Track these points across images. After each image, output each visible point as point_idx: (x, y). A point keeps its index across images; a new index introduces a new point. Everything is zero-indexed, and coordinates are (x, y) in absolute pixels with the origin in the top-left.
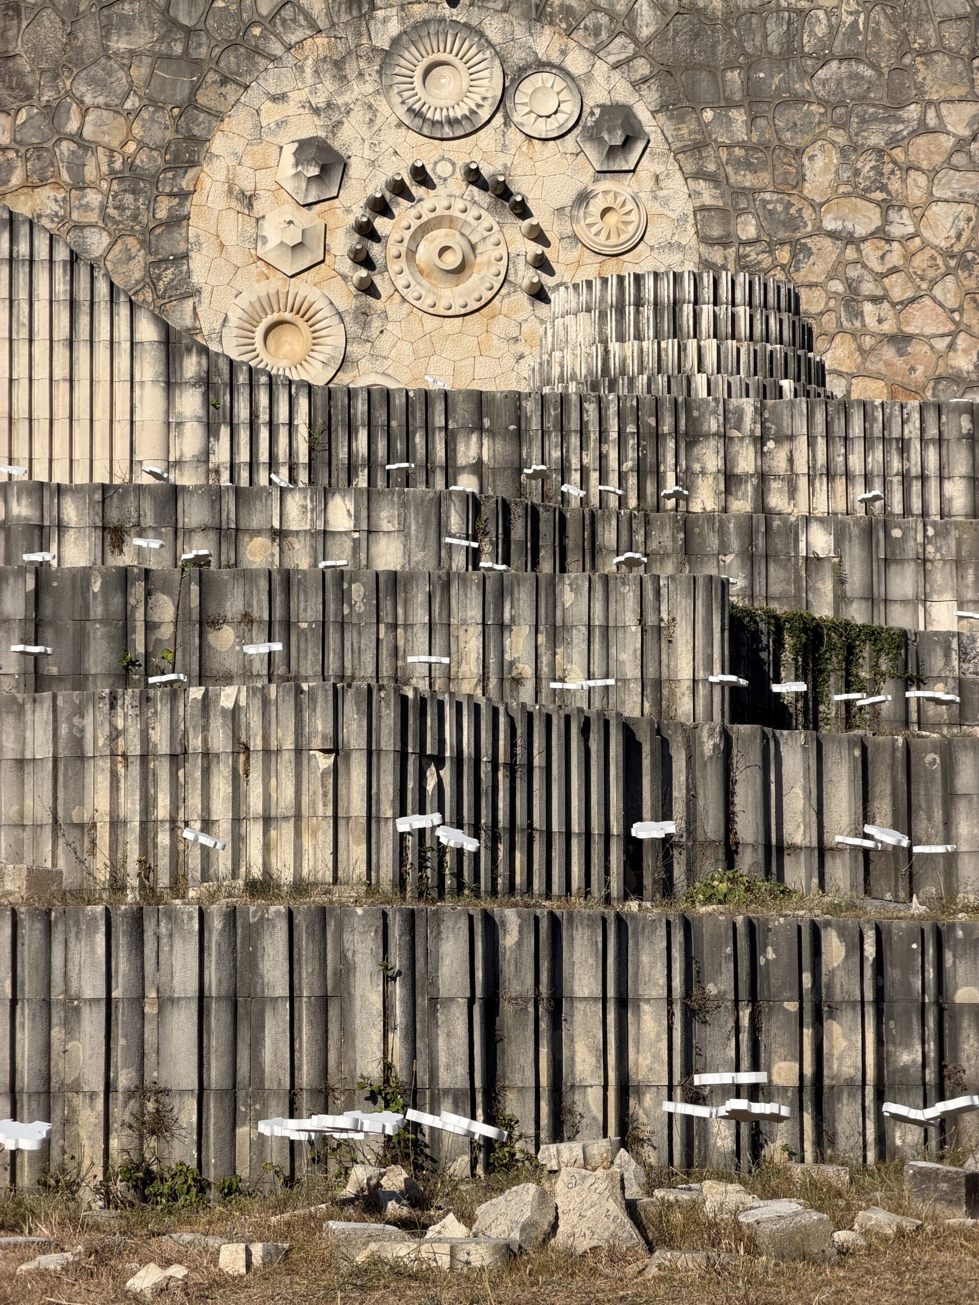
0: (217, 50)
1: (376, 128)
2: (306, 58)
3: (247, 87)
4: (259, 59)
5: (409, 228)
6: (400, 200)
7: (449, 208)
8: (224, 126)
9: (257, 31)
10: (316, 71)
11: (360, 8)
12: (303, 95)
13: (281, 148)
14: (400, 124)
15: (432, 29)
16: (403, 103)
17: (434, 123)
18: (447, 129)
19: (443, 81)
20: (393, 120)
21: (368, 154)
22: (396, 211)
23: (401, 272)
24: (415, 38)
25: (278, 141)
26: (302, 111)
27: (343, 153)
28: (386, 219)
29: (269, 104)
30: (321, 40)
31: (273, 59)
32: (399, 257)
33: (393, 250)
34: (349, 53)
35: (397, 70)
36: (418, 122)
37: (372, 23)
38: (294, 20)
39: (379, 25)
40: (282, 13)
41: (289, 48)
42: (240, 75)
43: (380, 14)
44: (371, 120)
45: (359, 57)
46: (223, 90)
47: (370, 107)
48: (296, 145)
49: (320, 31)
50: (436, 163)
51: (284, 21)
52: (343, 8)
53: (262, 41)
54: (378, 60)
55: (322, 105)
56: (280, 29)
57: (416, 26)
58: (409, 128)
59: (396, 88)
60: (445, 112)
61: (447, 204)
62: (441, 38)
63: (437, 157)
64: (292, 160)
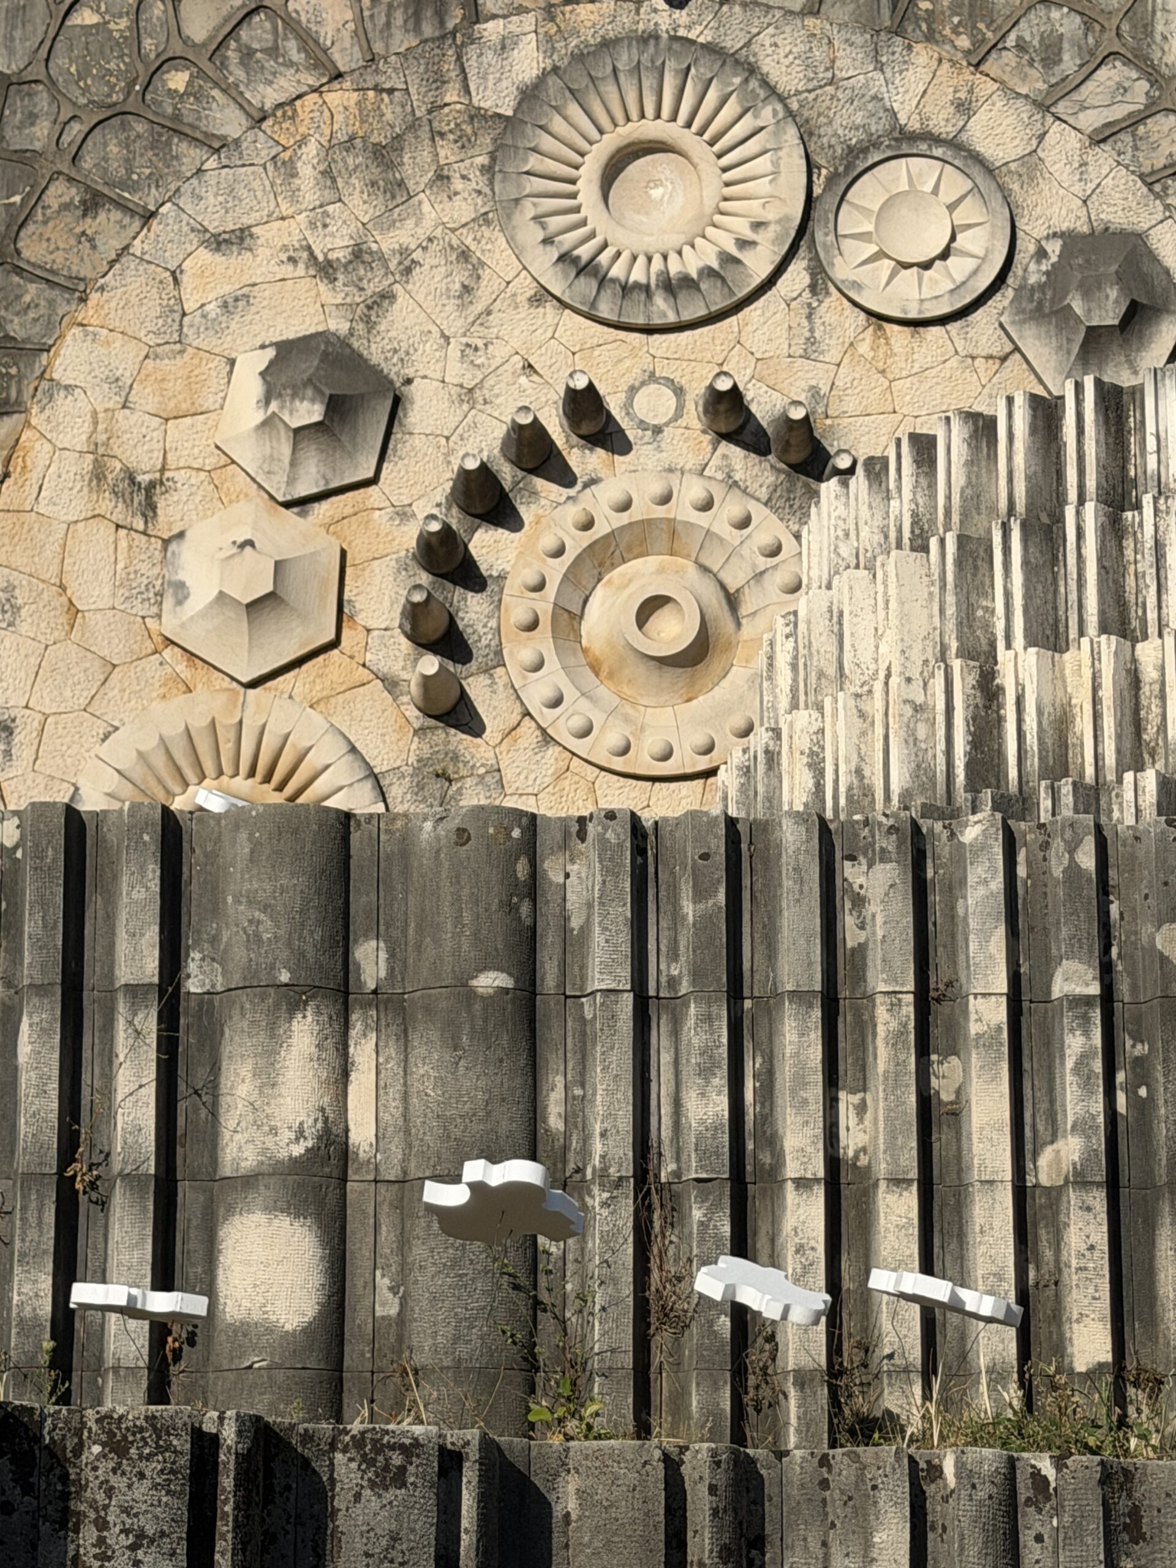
0: (76, 130)
1: (479, 307)
2: (303, 142)
3: (149, 217)
4: (181, 147)
5: (559, 552)
6: (539, 483)
7: (666, 499)
8: (88, 313)
9: (178, 80)
10: (327, 173)
11: (441, 16)
12: (292, 232)
13: (232, 362)
14: (542, 296)
15: (624, 59)
16: (547, 241)
17: (626, 289)
18: (660, 301)
19: (656, 193)
20: (525, 287)
21: (457, 372)
22: (526, 512)
23: (538, 666)
24: (581, 82)
25: (225, 345)
26: (288, 270)
27: (393, 371)
28: (502, 534)
29: (204, 255)
30: (340, 98)
31: (218, 145)
32: (533, 626)
33: (517, 609)
34: (413, 126)
35: (534, 162)
36: (587, 286)
37: (472, 51)
38: (273, 51)
39: (490, 57)
40: (244, 33)
41: (258, 119)
42: (134, 188)
43: (492, 30)
44: (467, 289)
45: (436, 135)
46: (89, 225)
47: (465, 255)
48: (271, 353)
49: (339, 75)
50: (633, 390)
51: (247, 55)
52: (399, 18)
53: (190, 104)
54: (486, 141)
55: (341, 255)
56: (237, 73)
57: (579, 57)
58: (564, 305)
59: (529, 209)
60: (657, 264)
61: (657, 488)
62: (648, 82)
63: (635, 375)
64: (255, 388)
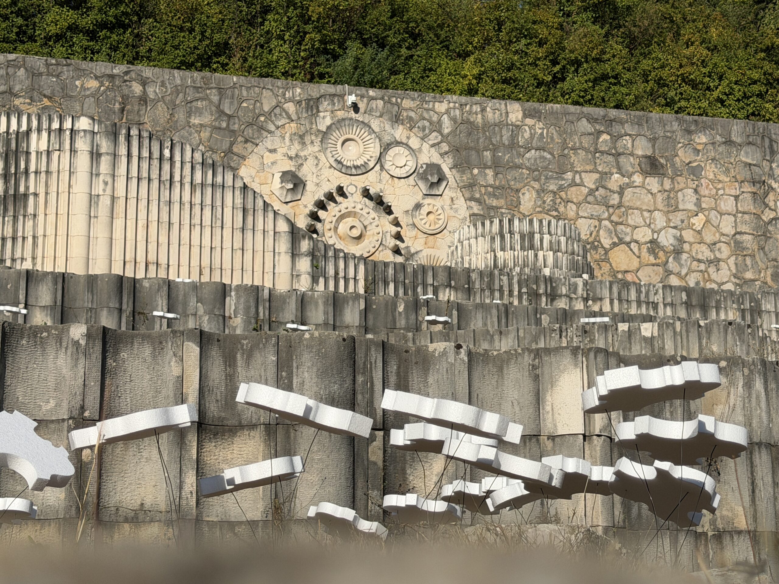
0: (243, 127)
1: (319, 168)
2: (286, 133)
3: (257, 145)
4: (263, 132)
5: (335, 216)
6: (331, 203)
7: (354, 208)
8: (246, 163)
9: (262, 119)
10: (291, 139)
11: (312, 111)
12: (284, 150)
13: (273, 175)
14: (331, 166)
15: (347, 122)
16: (333, 156)
17: (347, 167)
18: (353, 170)
19: (350, 148)
20: (328, 165)
21: (315, 180)
22: (328, 208)
23: (331, 237)
24: (339, 126)
25: (272, 171)
26: (283, 158)
27: (304, 179)
28: (324, 212)
29: (268, 153)
30: (293, 125)
31: (270, 132)
32: (330, 230)
33: (327, 226)
34: (307, 132)
35: (330, 141)
36: (340, 166)
37: (318, 118)
38: (280, 115)
39: (321, 120)
40: (275, 111)
41: (278, 128)
42: (254, 139)
43: (321, 114)
44: (317, 164)
45: (311, 134)
46: (246, 145)
47: (317, 158)
48: (281, 174)
49: (293, 121)
50: (348, 186)
51: (275, 115)
52: (304, 110)
53: (264, 124)
54: (320, 136)
55: (294, 156)
56: (274, 118)
57: (339, 121)
58: (335, 169)
59: (329, 150)
60: (352, 163)
61: (353, 206)
62: (351, 127)
63: (348, 184)
64: (279, 180)
